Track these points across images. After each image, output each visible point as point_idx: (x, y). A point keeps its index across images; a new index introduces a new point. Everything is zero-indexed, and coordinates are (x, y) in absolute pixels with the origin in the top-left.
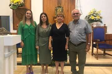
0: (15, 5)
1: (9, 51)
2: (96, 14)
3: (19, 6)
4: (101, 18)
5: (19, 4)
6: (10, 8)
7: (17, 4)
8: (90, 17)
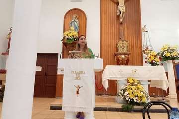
0: (70, 39)
2: (172, 50)
3: (74, 40)
6: (63, 42)
7: (72, 37)
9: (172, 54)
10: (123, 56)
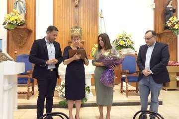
0: (12, 24)
1: (9, 84)
2: (127, 38)
3: (18, 25)
5: (18, 22)
6: (5, 27)
7: (15, 21)
8: (119, 42)
9: (126, 43)
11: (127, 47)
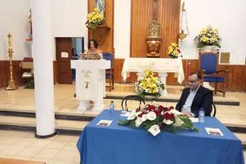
0: (94, 23)
2: (212, 34)
4: (218, 39)
5: (99, 21)
9: (210, 39)
10: (154, 42)
11: (211, 45)
